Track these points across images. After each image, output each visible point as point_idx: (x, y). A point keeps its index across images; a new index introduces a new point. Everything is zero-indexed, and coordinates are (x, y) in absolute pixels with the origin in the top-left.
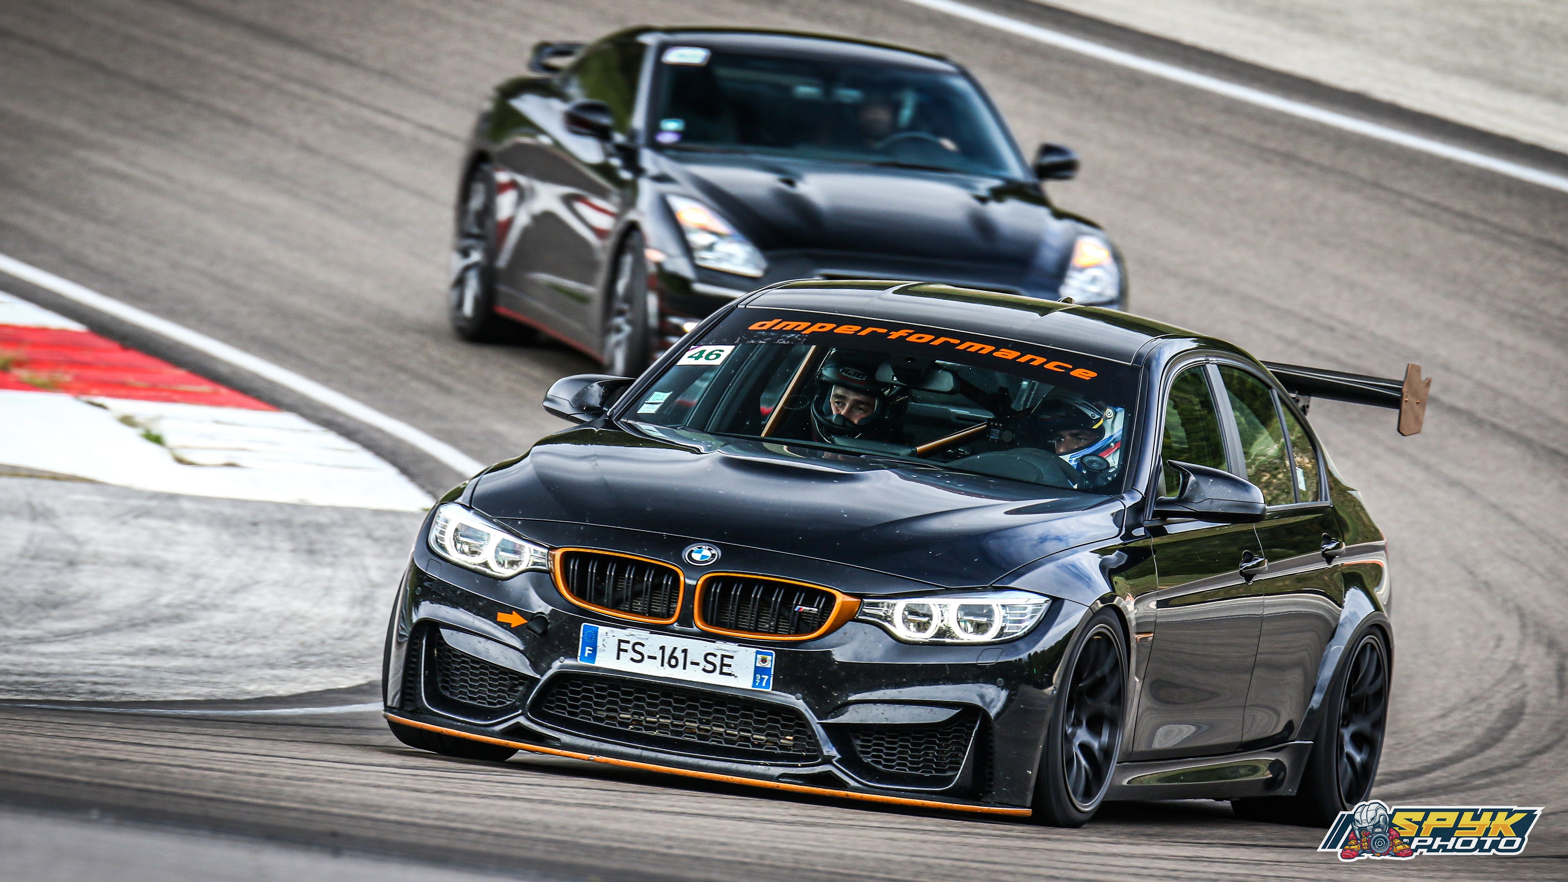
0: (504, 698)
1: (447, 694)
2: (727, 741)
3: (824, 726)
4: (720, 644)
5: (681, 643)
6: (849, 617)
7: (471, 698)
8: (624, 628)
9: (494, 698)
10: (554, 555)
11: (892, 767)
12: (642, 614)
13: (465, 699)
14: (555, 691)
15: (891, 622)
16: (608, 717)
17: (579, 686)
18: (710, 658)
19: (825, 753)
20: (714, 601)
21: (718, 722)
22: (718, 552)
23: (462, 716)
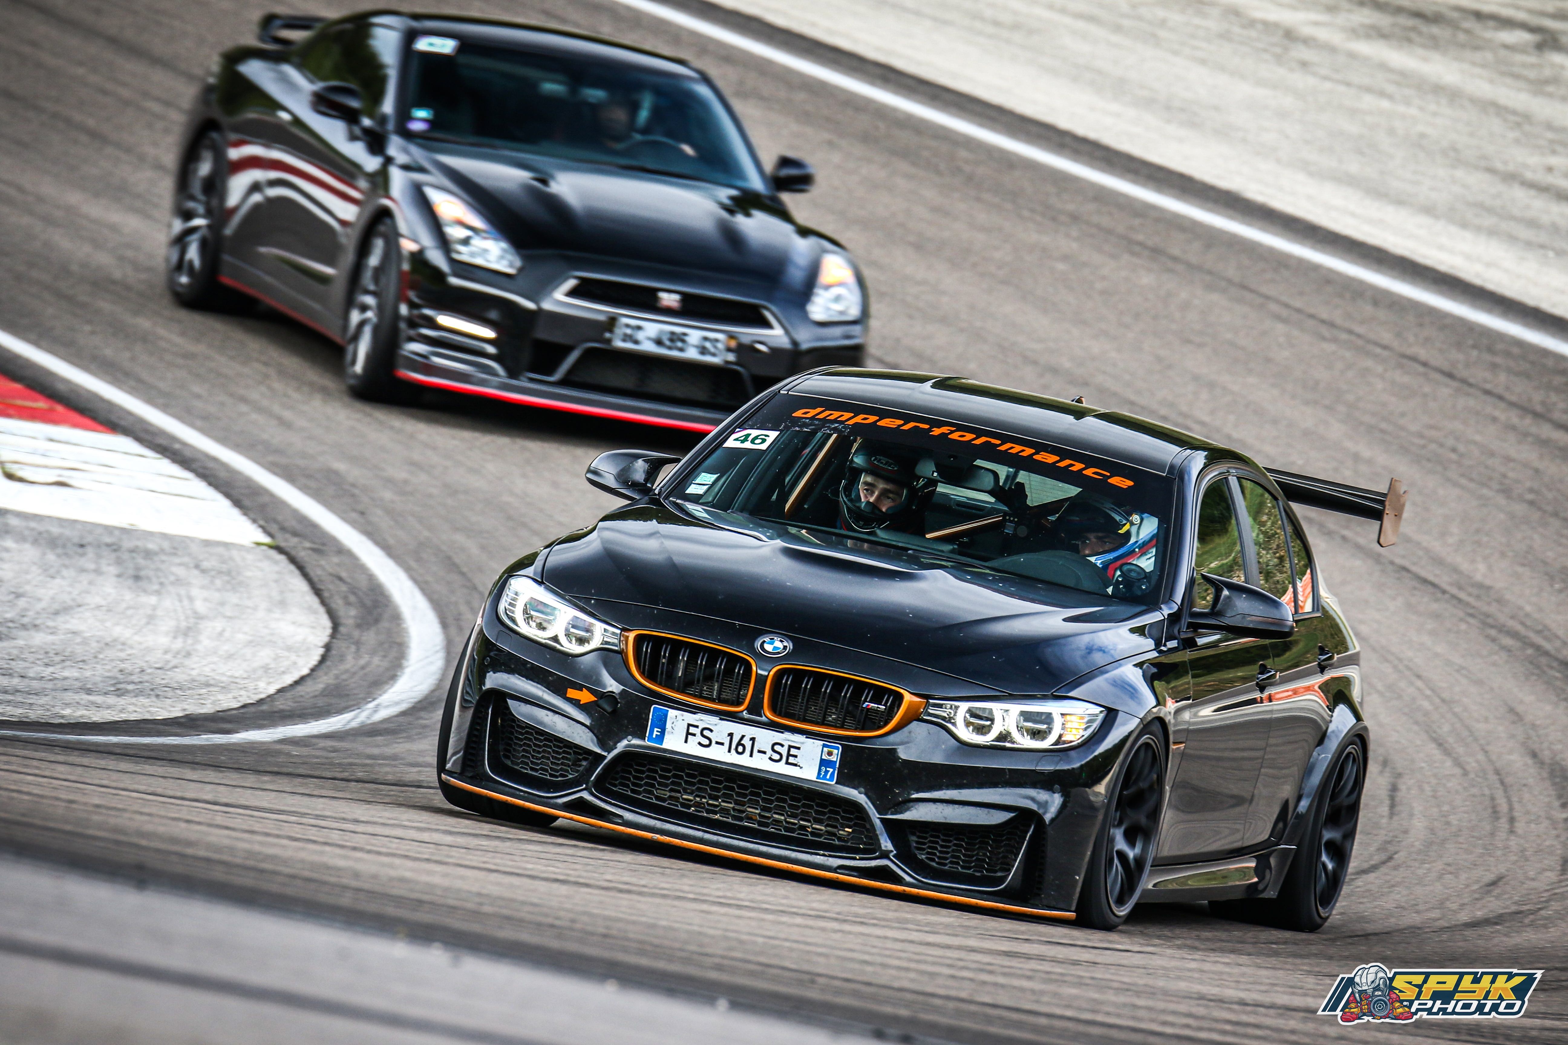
0: (567, 771)
1: (509, 763)
2: (787, 829)
3: (882, 820)
4: (787, 735)
5: (750, 731)
6: (914, 716)
7: (532, 769)
8: (695, 713)
9: (557, 771)
10: (627, 637)
11: (945, 865)
12: (712, 700)
13: (526, 769)
14: (619, 769)
15: (954, 724)
16: (671, 797)
17: (644, 766)
18: (777, 748)
19: (883, 848)
20: (784, 692)
21: (780, 810)
22: (790, 645)
23: (525, 786)
